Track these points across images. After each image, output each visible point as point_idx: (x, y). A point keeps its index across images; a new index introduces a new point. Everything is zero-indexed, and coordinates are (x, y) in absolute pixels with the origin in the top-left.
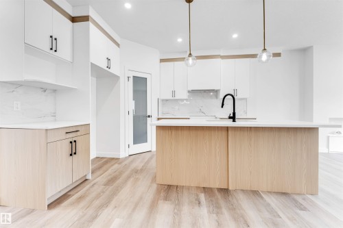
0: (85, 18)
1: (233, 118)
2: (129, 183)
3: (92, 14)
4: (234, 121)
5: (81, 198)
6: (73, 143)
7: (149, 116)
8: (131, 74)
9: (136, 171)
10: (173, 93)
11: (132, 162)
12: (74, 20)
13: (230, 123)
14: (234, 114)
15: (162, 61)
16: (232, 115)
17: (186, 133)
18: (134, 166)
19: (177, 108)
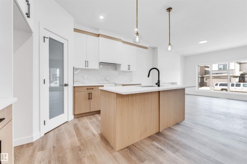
4: (159, 86)
7: (66, 85)
16: (157, 82)
19: (86, 76)
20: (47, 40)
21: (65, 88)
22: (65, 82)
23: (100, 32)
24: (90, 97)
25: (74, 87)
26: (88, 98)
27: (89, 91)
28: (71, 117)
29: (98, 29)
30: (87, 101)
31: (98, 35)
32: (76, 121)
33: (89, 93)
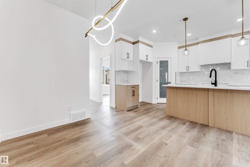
0: (138, 42)
1: (215, 84)
2: (154, 112)
3: (141, 39)
4: (216, 86)
5: (136, 111)
6: (134, 91)
7: (169, 83)
8: (159, 60)
9: (159, 109)
10: (188, 68)
11: (158, 106)
12: (134, 43)
13: (213, 87)
14: (216, 81)
15: (179, 48)
16: (214, 82)
17: (182, 91)
18: (158, 107)
19: (191, 78)
20: (159, 63)
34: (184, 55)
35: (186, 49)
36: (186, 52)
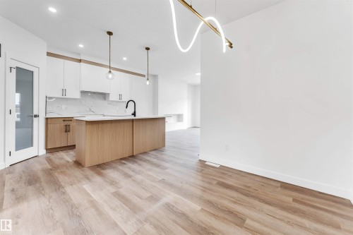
1: (134, 114)
7: (36, 116)
8: (14, 65)
10: (64, 91)
14: (135, 112)
15: (49, 54)
19: (64, 107)
20: (14, 71)
21: (35, 120)
22: (35, 112)
23: (82, 58)
24: (67, 129)
25: (47, 119)
26: (64, 130)
27: (66, 123)
28: (43, 152)
29: (80, 54)
30: (64, 134)
31: (80, 61)
32: (49, 155)
33: (67, 125)
34: (108, 78)
35: (110, 72)
36: (110, 76)
